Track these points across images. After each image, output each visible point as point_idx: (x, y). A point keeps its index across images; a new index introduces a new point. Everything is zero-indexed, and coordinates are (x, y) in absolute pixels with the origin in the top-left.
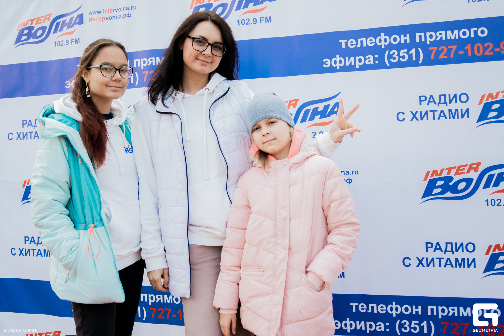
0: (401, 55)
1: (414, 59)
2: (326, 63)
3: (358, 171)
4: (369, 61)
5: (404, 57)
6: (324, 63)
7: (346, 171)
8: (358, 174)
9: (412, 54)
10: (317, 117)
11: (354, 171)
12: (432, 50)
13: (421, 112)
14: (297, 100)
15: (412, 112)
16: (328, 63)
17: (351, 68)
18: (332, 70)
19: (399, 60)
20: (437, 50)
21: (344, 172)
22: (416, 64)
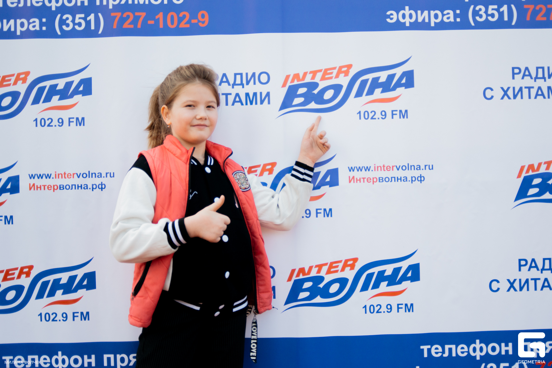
0: (490, 12)
1: (506, 18)
2: (391, 17)
3: (432, 165)
4: (448, 18)
5: (493, 16)
6: (388, 16)
7: (417, 166)
8: (432, 169)
9: (503, 11)
10: (378, 91)
11: (428, 166)
12: (528, 9)
13: (514, 88)
14: (350, 66)
15: (502, 88)
16: (394, 17)
17: (424, 26)
18: (399, 26)
19: (487, 18)
20: (534, 9)
21: (414, 166)
22: (507, 25)
